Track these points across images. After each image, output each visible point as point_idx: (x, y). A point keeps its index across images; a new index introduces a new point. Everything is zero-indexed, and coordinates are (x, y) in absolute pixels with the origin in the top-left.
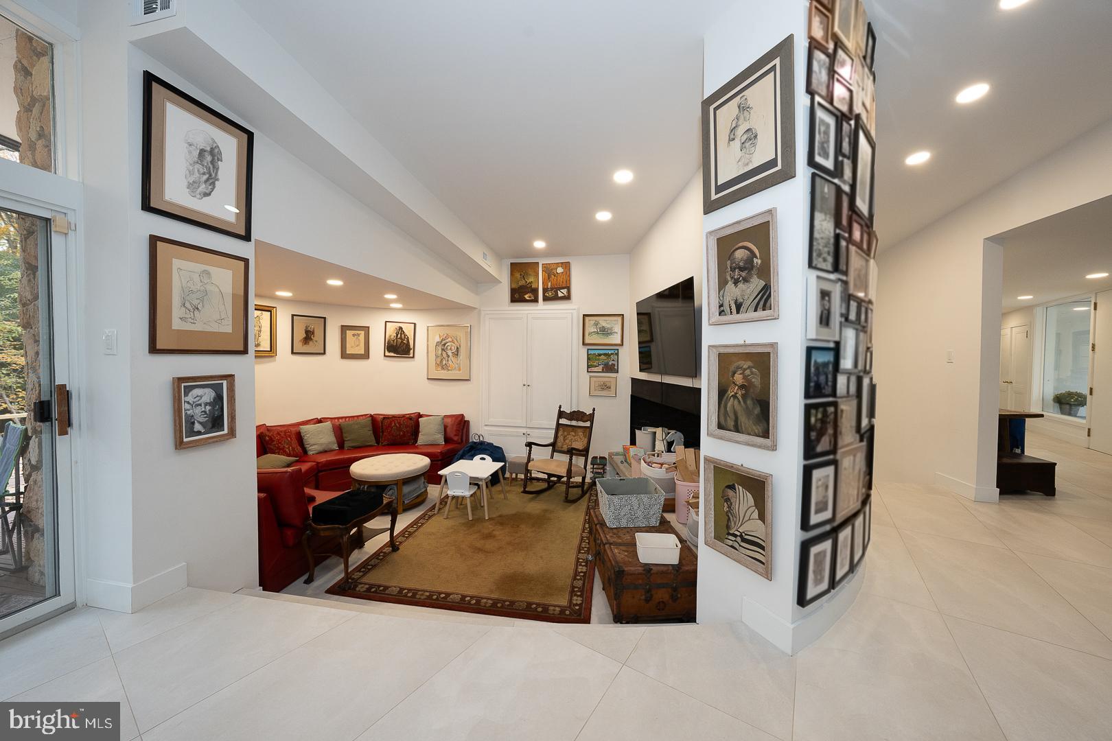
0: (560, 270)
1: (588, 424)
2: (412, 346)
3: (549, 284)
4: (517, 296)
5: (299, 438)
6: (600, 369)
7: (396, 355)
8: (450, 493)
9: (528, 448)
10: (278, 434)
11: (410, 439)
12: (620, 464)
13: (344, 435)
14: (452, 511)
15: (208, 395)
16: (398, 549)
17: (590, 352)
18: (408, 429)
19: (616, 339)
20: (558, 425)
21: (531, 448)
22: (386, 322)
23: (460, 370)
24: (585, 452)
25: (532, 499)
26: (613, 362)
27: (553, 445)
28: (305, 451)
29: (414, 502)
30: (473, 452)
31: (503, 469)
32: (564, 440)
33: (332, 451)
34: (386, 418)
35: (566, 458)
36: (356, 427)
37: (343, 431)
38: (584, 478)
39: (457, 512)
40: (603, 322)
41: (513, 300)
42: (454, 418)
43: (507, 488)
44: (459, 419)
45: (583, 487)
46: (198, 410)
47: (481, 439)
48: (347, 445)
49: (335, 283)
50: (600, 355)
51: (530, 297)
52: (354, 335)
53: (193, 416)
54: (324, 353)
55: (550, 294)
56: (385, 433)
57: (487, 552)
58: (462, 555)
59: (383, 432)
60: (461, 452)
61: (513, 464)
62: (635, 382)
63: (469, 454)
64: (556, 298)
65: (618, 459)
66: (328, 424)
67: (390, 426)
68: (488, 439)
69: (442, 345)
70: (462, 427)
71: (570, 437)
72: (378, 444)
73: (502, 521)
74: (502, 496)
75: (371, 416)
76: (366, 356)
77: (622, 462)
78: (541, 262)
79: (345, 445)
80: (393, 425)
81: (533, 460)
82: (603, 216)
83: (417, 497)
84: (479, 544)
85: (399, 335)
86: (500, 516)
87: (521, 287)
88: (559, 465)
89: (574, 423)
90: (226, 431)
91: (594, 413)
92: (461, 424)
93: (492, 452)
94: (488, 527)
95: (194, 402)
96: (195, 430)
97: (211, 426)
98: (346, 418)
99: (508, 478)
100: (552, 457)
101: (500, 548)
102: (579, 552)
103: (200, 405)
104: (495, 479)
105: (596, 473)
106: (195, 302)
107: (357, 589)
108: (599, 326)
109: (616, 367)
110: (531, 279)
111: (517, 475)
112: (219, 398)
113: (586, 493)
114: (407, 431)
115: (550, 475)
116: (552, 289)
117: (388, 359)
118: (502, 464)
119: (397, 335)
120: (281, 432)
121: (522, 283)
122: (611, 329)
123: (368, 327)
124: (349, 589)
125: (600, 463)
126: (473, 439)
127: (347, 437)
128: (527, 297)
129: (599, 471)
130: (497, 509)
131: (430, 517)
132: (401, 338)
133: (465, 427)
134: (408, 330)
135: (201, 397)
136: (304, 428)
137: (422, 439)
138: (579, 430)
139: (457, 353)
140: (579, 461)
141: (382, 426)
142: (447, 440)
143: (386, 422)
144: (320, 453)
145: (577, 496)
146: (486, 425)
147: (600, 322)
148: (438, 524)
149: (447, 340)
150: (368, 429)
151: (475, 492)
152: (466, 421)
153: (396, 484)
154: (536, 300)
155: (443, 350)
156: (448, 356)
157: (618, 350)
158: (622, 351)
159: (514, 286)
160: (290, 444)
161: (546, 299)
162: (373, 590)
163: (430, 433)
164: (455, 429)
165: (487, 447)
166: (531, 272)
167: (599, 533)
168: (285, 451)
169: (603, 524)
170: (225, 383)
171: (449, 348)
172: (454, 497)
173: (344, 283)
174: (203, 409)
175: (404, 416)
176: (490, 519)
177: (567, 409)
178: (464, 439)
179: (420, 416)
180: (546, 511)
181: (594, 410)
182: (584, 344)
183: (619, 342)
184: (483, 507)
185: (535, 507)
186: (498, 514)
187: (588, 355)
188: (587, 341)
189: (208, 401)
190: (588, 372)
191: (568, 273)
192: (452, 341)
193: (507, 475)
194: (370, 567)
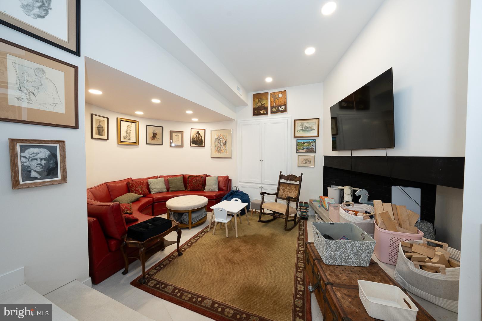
0: (280, 95)
1: (298, 183)
2: (203, 141)
3: (274, 104)
4: (256, 112)
5: (148, 185)
6: (304, 151)
7: (196, 145)
8: (216, 220)
9: (262, 195)
10: (137, 183)
11: (201, 188)
12: (318, 208)
13: (170, 185)
14: (217, 230)
15: (44, 153)
16: (182, 254)
17: (298, 141)
18: (200, 182)
19: (314, 133)
20: (280, 183)
21: (264, 196)
22: (191, 129)
23: (227, 153)
24: (296, 199)
25: (264, 226)
26: (313, 147)
27: (277, 194)
28: (150, 192)
29: (198, 223)
30: (232, 196)
31: (248, 207)
32: (283, 192)
33: (163, 192)
34: (190, 176)
35: (285, 203)
36: (176, 181)
37: (169, 182)
38: (296, 215)
39: (220, 231)
40: (306, 123)
41: (254, 114)
42: (223, 178)
43: (250, 217)
44: (226, 178)
45: (295, 220)
46: (34, 163)
47: (237, 189)
48: (171, 189)
49: (156, 101)
50: (304, 143)
51: (263, 112)
52: (176, 136)
53: (29, 167)
54: (162, 144)
55: (274, 110)
56: (189, 184)
57: (234, 263)
58: (218, 264)
59: (188, 184)
60: (226, 196)
61: (253, 204)
62: (326, 158)
63: (230, 197)
64: (278, 111)
65: (317, 205)
66: (162, 179)
67: (191, 181)
68: (241, 189)
69: (218, 140)
70: (227, 183)
71: (287, 190)
72: (186, 189)
73: (246, 240)
74: (247, 222)
75: (184, 175)
76: (182, 146)
77: (319, 206)
78: (270, 92)
79: (170, 190)
80: (193, 180)
81: (265, 202)
82: (310, 51)
83: (200, 220)
84: (230, 256)
85: (197, 135)
86: (245, 236)
87: (259, 107)
88: (281, 207)
89: (289, 182)
90: (59, 178)
91: (302, 176)
92: (227, 181)
93: (242, 197)
94: (237, 243)
95: (30, 157)
96: (32, 176)
97: (46, 174)
98: (171, 176)
99: (251, 211)
100: (276, 201)
101: (243, 261)
102: (297, 271)
103: (36, 159)
104: (243, 212)
105: (302, 212)
106: (31, 89)
107: (149, 284)
108: (304, 126)
109: (314, 150)
110: (264, 102)
111: (256, 210)
112: (53, 156)
113: (297, 224)
114: (200, 184)
115: (275, 212)
116: (276, 107)
117: (192, 147)
118: (247, 204)
119: (196, 136)
120: (138, 182)
121: (259, 104)
122: (311, 127)
123: (183, 132)
124: (144, 283)
125: (306, 205)
126: (234, 189)
127: (171, 185)
128: (262, 112)
129: (304, 210)
130: (243, 230)
131: (205, 233)
132: (198, 137)
133: (230, 182)
134: (202, 133)
135: (37, 154)
136: (150, 180)
137: (207, 188)
138: (292, 186)
139: (225, 144)
140: (293, 205)
141: (188, 181)
142: (220, 189)
143: (190, 179)
144: (157, 193)
145: (292, 226)
146: (240, 182)
147: (305, 123)
148: (209, 238)
149: (220, 138)
150: (181, 182)
151: (231, 220)
152: (229, 179)
153: (188, 213)
154: (267, 114)
155: (218, 142)
156: (221, 146)
157: (316, 139)
158: (318, 140)
159: (255, 107)
160: (142, 188)
161: (272, 112)
162: (158, 286)
163: (211, 186)
164: (224, 183)
165: (239, 194)
166: (264, 98)
167: (316, 266)
168: (139, 192)
169: (320, 260)
170: (58, 146)
171: (221, 141)
172: (218, 223)
173: (161, 101)
174: (39, 163)
175: (199, 176)
176: (239, 237)
177: (285, 174)
178: (229, 189)
179: (207, 176)
180: (272, 234)
181: (302, 174)
182: (294, 137)
183: (316, 135)
184: (235, 228)
185: (266, 231)
186: (244, 234)
187: (297, 143)
188: (296, 135)
189: (44, 157)
190: (297, 153)
191: (285, 97)
192: (223, 138)
193: (251, 209)
194: (162, 266)
